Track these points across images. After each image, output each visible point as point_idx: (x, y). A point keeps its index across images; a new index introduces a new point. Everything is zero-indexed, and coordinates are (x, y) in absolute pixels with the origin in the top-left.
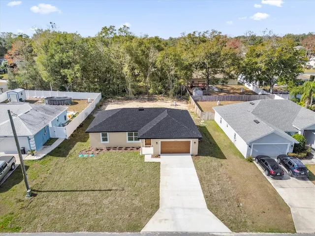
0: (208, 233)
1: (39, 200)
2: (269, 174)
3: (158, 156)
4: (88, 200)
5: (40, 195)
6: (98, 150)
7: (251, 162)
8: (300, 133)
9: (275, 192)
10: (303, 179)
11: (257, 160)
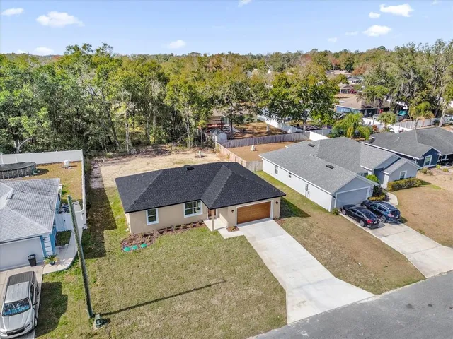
0: (355, 303)
1: (119, 326)
2: (366, 224)
3: (235, 228)
4: (189, 306)
5: (115, 319)
6: (145, 236)
7: (337, 214)
8: (370, 173)
9: (381, 242)
10: (396, 223)
11: (344, 211)
